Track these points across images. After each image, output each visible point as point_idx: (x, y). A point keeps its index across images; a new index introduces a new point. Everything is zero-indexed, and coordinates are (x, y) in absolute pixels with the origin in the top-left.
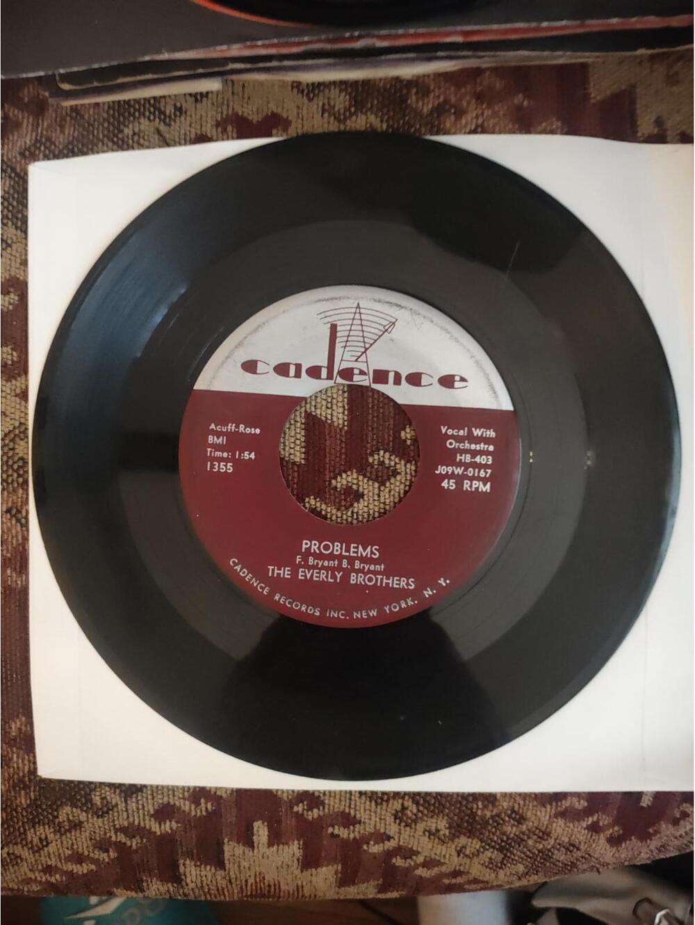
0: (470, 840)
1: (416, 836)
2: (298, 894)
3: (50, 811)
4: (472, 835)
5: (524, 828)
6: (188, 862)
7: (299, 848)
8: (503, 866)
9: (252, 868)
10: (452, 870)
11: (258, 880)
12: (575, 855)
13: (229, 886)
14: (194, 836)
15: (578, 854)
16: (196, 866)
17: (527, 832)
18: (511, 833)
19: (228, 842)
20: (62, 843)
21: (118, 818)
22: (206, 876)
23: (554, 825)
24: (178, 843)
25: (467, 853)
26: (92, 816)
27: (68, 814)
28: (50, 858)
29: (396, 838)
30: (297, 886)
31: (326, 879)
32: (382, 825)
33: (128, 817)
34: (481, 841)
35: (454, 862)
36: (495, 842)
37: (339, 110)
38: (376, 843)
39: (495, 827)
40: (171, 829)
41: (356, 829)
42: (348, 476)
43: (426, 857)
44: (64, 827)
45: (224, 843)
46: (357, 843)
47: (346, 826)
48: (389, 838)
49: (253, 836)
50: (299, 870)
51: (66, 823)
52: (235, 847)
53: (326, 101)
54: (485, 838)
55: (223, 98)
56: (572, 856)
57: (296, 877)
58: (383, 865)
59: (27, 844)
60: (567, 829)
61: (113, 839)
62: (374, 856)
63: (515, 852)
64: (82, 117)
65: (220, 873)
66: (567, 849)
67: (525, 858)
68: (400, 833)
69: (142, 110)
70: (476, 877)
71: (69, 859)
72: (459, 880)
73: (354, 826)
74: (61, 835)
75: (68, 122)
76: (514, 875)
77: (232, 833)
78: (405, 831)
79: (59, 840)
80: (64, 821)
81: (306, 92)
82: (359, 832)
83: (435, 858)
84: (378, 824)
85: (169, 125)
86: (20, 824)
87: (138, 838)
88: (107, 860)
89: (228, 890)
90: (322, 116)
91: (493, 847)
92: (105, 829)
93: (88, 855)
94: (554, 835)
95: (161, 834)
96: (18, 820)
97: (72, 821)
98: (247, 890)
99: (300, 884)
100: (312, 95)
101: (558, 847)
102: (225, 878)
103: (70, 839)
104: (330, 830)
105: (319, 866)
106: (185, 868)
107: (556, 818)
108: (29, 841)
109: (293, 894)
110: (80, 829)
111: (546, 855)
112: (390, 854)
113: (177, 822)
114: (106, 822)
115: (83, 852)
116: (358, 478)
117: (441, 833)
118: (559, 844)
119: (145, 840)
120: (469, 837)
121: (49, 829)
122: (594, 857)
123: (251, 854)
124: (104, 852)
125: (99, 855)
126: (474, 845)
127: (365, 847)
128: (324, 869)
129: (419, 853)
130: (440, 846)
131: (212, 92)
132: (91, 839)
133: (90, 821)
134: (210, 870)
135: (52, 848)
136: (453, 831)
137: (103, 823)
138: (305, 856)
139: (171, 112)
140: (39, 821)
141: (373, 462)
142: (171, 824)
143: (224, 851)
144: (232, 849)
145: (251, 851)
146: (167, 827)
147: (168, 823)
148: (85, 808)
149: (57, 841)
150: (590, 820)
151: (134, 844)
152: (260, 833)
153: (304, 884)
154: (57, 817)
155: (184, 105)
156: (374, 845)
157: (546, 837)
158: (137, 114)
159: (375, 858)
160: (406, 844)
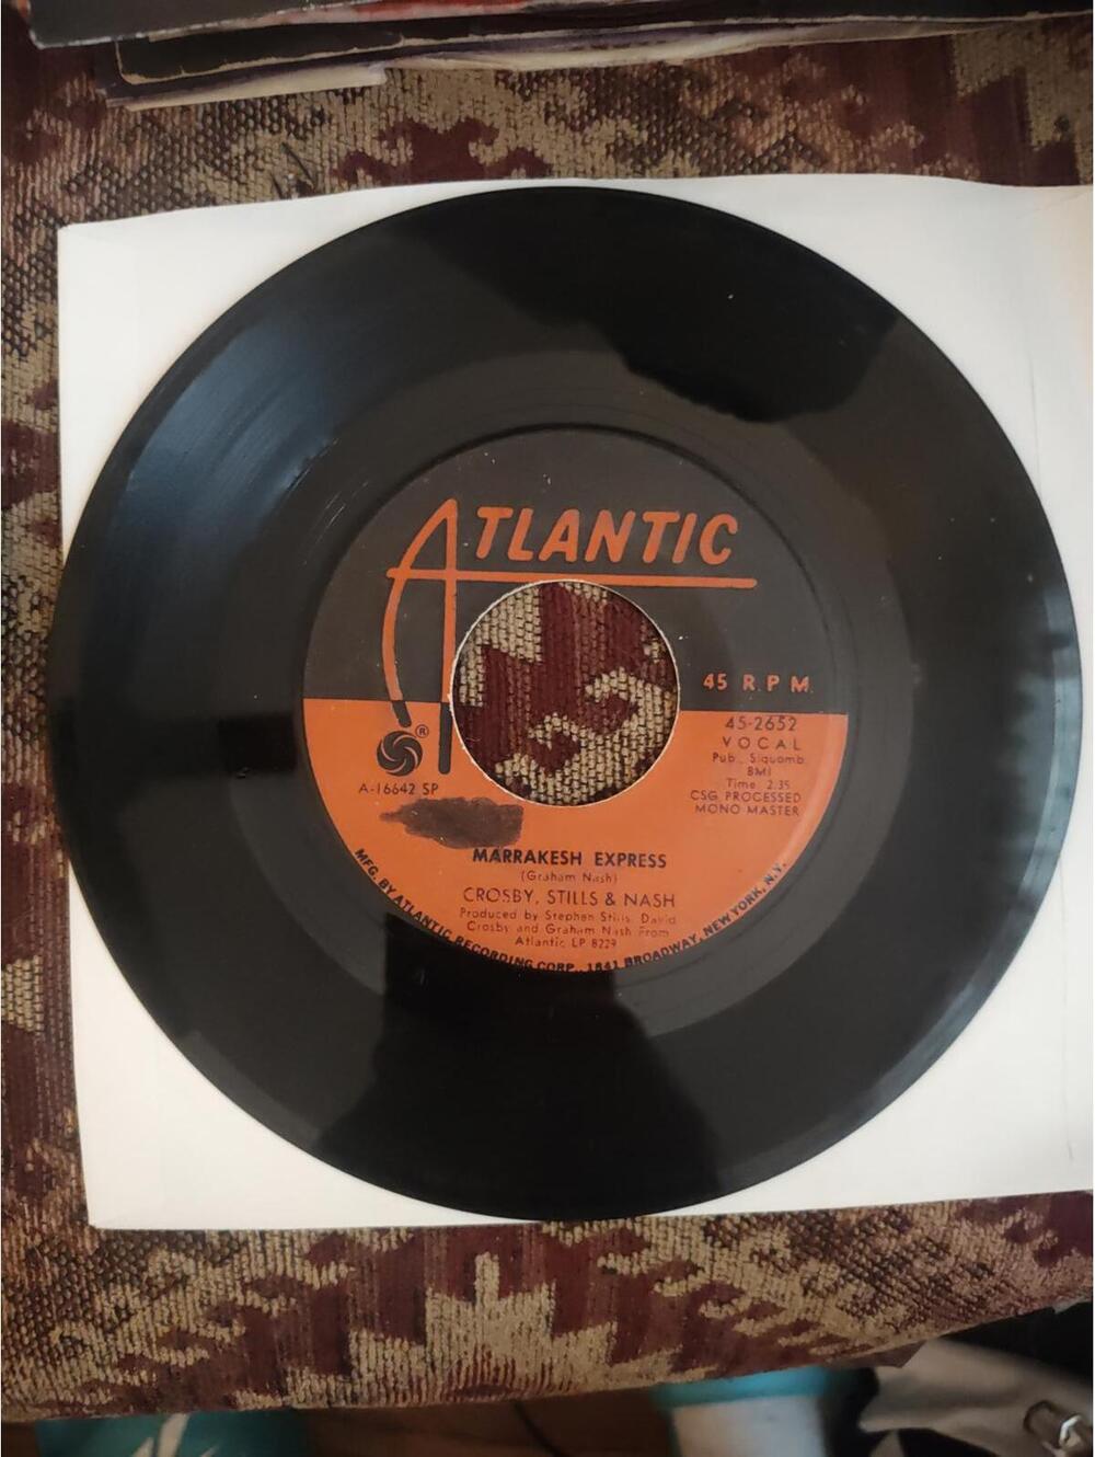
0: (824, 1265)
1: (739, 1263)
2: (542, 1382)
3: (133, 1259)
4: (828, 1258)
5: (909, 1239)
6: (364, 1334)
7: (550, 1297)
8: (874, 1310)
9: (471, 1337)
10: (794, 1320)
11: (479, 1359)
12: (986, 1284)
13: (431, 1375)
14: (376, 1288)
15: (990, 1282)
16: (376, 1340)
17: (913, 1247)
18: (888, 1249)
19: (433, 1293)
20: (152, 1312)
21: (249, 1265)
22: (393, 1358)
23: (956, 1231)
24: (350, 1301)
25: (820, 1288)
26: (204, 1263)
27: (163, 1264)
28: (131, 1341)
29: (707, 1269)
30: (543, 1366)
31: (591, 1350)
32: (685, 1247)
33: (266, 1263)
34: (842, 1267)
35: (797, 1306)
36: (863, 1266)
37: (573, 111)
38: (676, 1279)
39: (863, 1241)
40: (338, 1277)
41: (644, 1258)
42: (612, 678)
43: (753, 1298)
44: (156, 1286)
45: (426, 1296)
46: (646, 1281)
47: (627, 1253)
48: (695, 1269)
49: (475, 1279)
50: (548, 1336)
51: (160, 1279)
52: (443, 1302)
53: (551, 100)
54: (848, 1261)
55: (389, 97)
56: (982, 1286)
57: (542, 1349)
58: (685, 1318)
59: (93, 1320)
60: (975, 1237)
61: (240, 1302)
62: (671, 1303)
63: (894, 1282)
64: (162, 129)
65: (418, 1350)
66: (974, 1275)
67: (909, 1292)
68: (713, 1260)
69: (259, 116)
70: (831, 1332)
71: (164, 1341)
72: (803, 1339)
73: (639, 1253)
74: (152, 1300)
75: (139, 137)
76: (889, 1324)
77: (440, 1278)
78: (722, 1255)
79: (148, 1309)
80: (157, 1276)
81: (517, 88)
82: (648, 1263)
83: (769, 1302)
84: (678, 1246)
85: (305, 139)
86: (84, 1282)
87: (282, 1298)
88: (228, 1340)
89: (428, 1384)
90: (546, 121)
91: (860, 1277)
92: (227, 1286)
93: (197, 1333)
94: (954, 1251)
95: (320, 1289)
96: (79, 1277)
97: (172, 1275)
98: (459, 1381)
99: (547, 1362)
100: (528, 92)
101: (961, 1269)
102: (424, 1359)
103: (168, 1306)
104: (601, 1261)
105: (580, 1328)
106: (359, 1344)
107: (959, 1219)
108: (97, 1313)
109: (535, 1381)
110: (184, 1288)
111: (941, 1285)
112: (697, 1298)
113: (348, 1265)
114: (228, 1274)
115: (189, 1328)
116: (627, 682)
117: (779, 1255)
118: (962, 1266)
119: (293, 1301)
120: (821, 1261)
121: (132, 1290)
122: (1014, 1288)
123: (470, 1310)
124: (222, 1327)
125: (216, 1330)
126: (830, 1273)
127: (657, 1288)
128: (589, 1332)
129: (740, 1293)
130: (776, 1280)
131: (370, 88)
132: (202, 1305)
133: (201, 1272)
134: (401, 1346)
135: (135, 1324)
136: (798, 1251)
137: (224, 1277)
138: (559, 1310)
139: (305, 118)
140: (115, 1278)
141: (651, 655)
142: (337, 1269)
143: (425, 1310)
144: (439, 1307)
145: (470, 1308)
146: (331, 1275)
147: (333, 1267)
148: (193, 1252)
149: (144, 1310)
150: (1011, 1220)
151: (275, 1308)
152: (486, 1276)
153: (555, 1361)
154: (145, 1269)
155: (326, 108)
156: (672, 1282)
157: (942, 1254)
158: (251, 123)
159: (673, 1307)
160: (721, 1279)
